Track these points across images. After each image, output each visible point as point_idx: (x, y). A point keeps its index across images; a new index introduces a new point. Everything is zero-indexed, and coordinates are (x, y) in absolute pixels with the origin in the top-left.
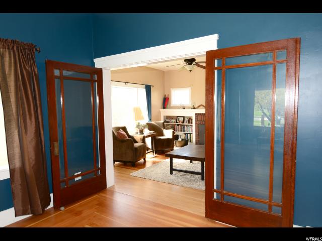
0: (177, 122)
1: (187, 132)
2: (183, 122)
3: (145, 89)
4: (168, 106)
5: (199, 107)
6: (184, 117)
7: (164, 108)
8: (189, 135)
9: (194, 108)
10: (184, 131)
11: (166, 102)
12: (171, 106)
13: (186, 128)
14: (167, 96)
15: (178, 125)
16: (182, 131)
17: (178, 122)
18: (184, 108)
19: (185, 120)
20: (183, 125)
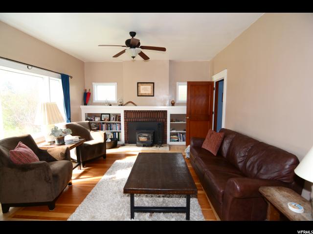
0: (101, 120)
1: (114, 131)
2: (109, 120)
3: (60, 80)
4: (90, 102)
5: (127, 103)
6: (109, 114)
7: (85, 104)
8: (117, 133)
9: (122, 105)
10: (111, 129)
11: (87, 98)
12: (94, 102)
13: (114, 126)
14: (87, 91)
15: (103, 123)
16: (108, 130)
17: (103, 119)
18: (111, 105)
19: (112, 118)
20: (109, 123)
